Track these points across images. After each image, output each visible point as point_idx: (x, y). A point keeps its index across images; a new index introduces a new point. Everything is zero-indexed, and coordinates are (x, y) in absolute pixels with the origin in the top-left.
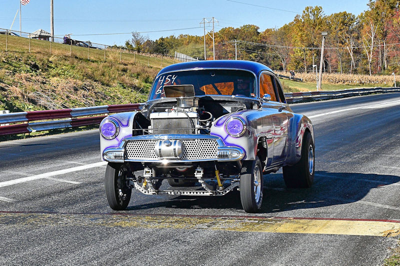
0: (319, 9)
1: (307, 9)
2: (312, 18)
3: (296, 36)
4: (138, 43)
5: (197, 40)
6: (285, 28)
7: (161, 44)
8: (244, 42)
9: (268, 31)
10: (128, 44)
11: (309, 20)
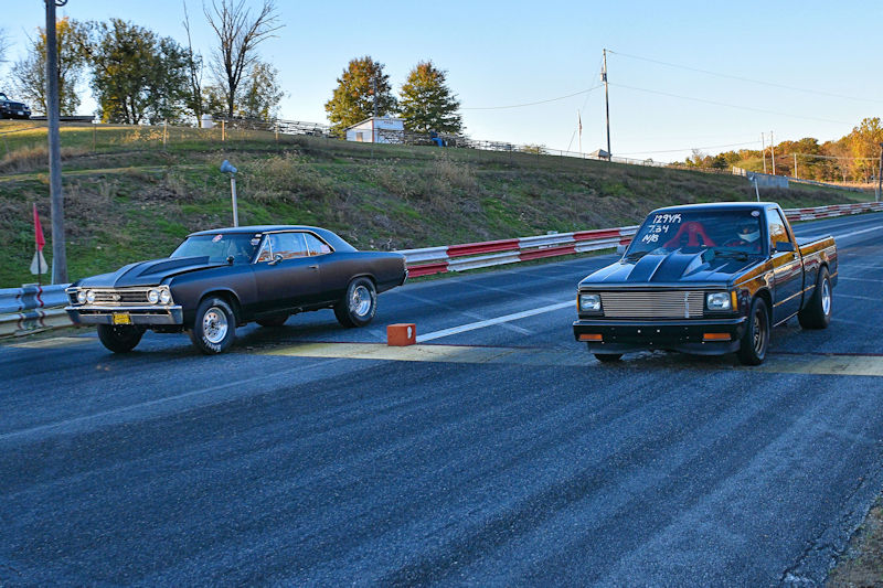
0: (876, 120)
1: (865, 120)
2: (870, 129)
3: (855, 149)
4: (698, 159)
5: (757, 154)
6: (845, 139)
7: (722, 159)
8: (804, 155)
9: (827, 143)
10: (688, 160)
11: (867, 131)
